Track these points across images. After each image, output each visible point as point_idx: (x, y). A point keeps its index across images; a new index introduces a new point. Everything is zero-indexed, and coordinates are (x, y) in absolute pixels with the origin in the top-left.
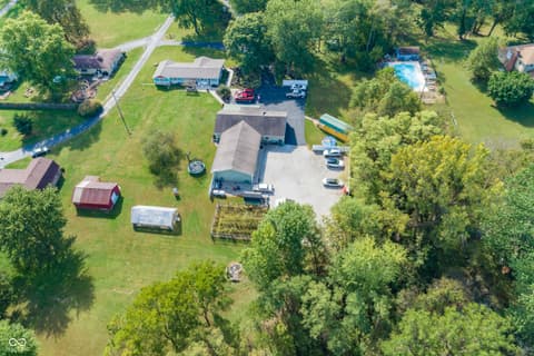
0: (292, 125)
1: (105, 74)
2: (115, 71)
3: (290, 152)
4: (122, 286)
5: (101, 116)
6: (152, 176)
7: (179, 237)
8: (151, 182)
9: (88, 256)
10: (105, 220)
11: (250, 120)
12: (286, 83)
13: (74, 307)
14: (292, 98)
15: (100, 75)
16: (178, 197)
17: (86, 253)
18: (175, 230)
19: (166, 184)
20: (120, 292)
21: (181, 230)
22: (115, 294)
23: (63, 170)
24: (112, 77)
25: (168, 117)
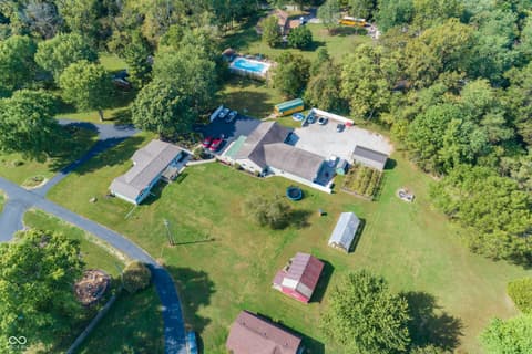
5: (158, 267)
7: (367, 222)
8: (296, 231)
11: (266, 140)
13: (431, 310)
16: (323, 214)
19: (304, 220)
25: (206, 204)
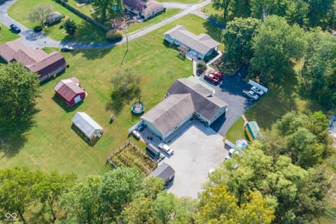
0: (227, 116)
1: (143, 17)
2: (150, 18)
3: (208, 134)
4: (36, 157)
5: (117, 44)
6: (110, 98)
7: (90, 147)
8: (106, 102)
9: (37, 126)
10: (62, 110)
11: (196, 96)
12: (251, 82)
13: (5, 151)
14: (246, 96)
15: (138, 16)
16: (111, 121)
17: (37, 124)
18: (91, 142)
19: (113, 109)
20: (32, 159)
21: (94, 144)
22: (29, 159)
23: (68, 66)
24: (145, 21)
25: (152, 65)
